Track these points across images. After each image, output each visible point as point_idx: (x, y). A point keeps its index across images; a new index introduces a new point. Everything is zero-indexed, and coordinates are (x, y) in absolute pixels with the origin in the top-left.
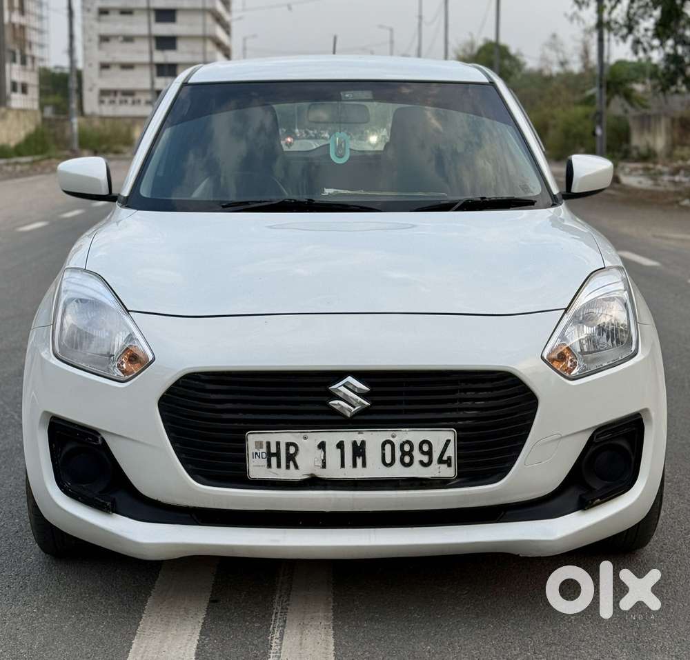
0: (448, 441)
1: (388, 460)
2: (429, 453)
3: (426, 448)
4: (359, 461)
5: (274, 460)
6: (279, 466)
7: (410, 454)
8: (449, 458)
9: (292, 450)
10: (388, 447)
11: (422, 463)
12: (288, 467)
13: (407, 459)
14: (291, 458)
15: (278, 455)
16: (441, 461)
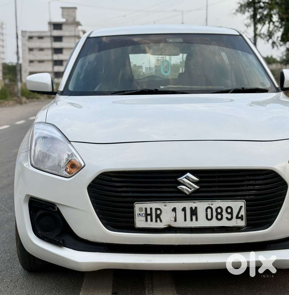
0: (241, 207)
1: (209, 217)
2: (231, 213)
3: (229, 210)
4: (194, 218)
5: (149, 217)
6: (152, 220)
7: (221, 214)
8: (242, 216)
9: (158, 212)
10: (209, 210)
11: (227, 218)
12: (156, 221)
13: (219, 217)
14: (158, 216)
15: (151, 214)
16: (237, 217)
